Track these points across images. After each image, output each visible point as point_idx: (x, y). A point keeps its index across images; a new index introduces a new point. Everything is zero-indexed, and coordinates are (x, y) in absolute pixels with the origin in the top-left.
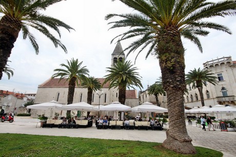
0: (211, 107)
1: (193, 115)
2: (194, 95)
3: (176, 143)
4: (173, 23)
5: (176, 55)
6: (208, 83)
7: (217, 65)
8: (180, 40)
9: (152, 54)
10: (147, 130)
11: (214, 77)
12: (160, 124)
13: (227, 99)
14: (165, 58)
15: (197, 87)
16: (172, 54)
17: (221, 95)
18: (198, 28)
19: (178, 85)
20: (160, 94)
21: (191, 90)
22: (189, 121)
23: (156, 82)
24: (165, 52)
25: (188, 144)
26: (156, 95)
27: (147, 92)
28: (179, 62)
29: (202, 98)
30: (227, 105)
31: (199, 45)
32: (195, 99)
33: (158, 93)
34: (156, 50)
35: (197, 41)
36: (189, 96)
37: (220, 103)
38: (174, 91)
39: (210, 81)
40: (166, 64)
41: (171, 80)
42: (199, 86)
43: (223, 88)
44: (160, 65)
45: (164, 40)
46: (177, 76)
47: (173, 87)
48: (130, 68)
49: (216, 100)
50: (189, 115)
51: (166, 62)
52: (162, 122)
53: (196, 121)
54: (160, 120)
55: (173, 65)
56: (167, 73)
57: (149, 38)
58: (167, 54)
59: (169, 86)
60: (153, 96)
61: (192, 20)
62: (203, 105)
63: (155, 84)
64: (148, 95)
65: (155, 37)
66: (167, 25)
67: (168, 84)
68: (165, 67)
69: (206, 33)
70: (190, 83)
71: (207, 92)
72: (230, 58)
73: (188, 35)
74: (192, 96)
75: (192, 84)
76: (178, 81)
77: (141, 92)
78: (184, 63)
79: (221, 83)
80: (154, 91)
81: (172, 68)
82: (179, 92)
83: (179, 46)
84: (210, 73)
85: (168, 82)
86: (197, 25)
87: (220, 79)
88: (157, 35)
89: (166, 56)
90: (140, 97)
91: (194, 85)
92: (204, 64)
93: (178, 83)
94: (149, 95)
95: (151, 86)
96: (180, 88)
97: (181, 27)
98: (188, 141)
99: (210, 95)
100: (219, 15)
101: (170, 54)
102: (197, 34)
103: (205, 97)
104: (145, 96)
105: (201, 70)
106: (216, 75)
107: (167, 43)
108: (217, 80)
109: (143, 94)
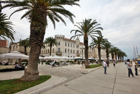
0: (53, 56)
1: (45, 60)
2: (47, 50)
3: (30, 76)
4: (45, 5)
5: (41, 25)
6: (54, 45)
7: (59, 38)
8: (46, 18)
9: (26, 18)
10: (11, 71)
11: (57, 43)
12: (23, 66)
13: (59, 53)
14: (35, 24)
15: (50, 46)
16: (40, 24)
17: (58, 51)
18: (56, 16)
19: (39, 43)
20: (28, 47)
21: (47, 47)
22: (42, 63)
23: (27, 39)
24: (35, 20)
25: (36, 75)
26: (25, 47)
27: (18, 44)
28: (42, 30)
29: (51, 52)
30: (59, 56)
31: (55, 25)
32: (47, 52)
33: (27, 46)
34: (30, 16)
35: (54, 23)
36: (45, 50)
37: (57, 55)
38: (36, 46)
39: (56, 44)
40: (34, 28)
41: (35, 39)
42: (51, 46)
43: (59, 48)
44: (31, 27)
45: (37, 12)
46: (39, 37)
47: (35, 43)
48: (4, 21)
49: (56, 53)
50: (43, 60)
51: (35, 27)
52: (25, 65)
53: (45, 63)
54: (24, 64)
55: (38, 30)
56: (34, 34)
57: (27, 5)
58: (37, 22)
59: (33, 42)
60: (23, 48)
61: (55, 10)
62: (50, 55)
63: (26, 40)
64: (18, 47)
65: (31, 7)
66: (41, 4)
67: (33, 41)
68: (34, 30)
69: (58, 21)
70: (47, 43)
71: (53, 49)
72: (64, 36)
73: (51, 17)
74: (46, 50)
75: (48, 44)
76: (39, 40)
77: (13, 43)
78: (45, 31)
79: (59, 46)
80: (24, 44)
81: (37, 32)
82: (38, 47)
83: (45, 20)
84: (56, 40)
85: (33, 39)
86: (56, 14)
87: (59, 44)
88: (33, 6)
89: (35, 23)
90: (10, 47)
91: (49, 45)
92: (55, 36)
93: (39, 42)
94: (20, 46)
95: (22, 40)
96: (39, 45)
97: (48, 11)
98: (37, 74)
99: (54, 51)
100: (65, 15)
101: (38, 23)
102: (55, 19)
103: (52, 51)
104: (16, 47)
105: (53, 38)
106: (58, 42)
107: (38, 15)
108: (58, 44)
109: (14, 45)
